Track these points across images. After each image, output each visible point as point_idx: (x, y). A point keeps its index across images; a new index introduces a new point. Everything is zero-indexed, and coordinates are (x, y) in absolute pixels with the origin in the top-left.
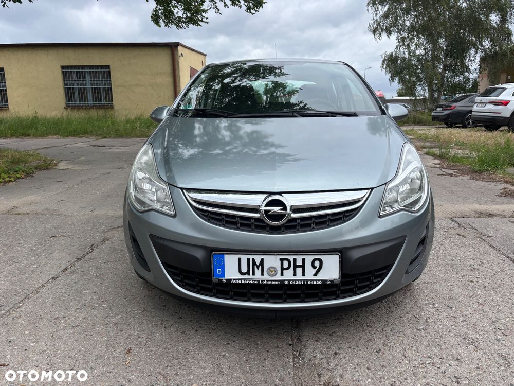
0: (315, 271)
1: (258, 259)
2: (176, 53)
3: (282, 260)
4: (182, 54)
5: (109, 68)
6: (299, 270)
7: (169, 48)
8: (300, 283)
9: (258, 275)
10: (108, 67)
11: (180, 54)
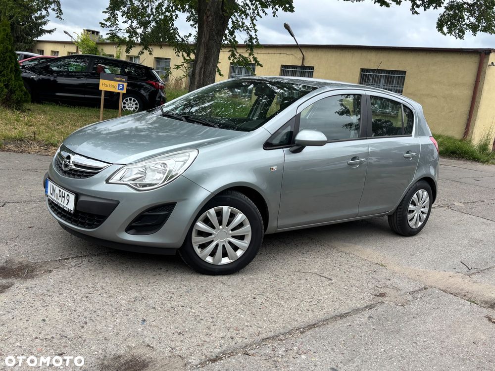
0: (67, 202)
1: (55, 186)
2: (485, 61)
3: (60, 191)
4: (492, 63)
5: (405, 74)
6: (63, 198)
7: (478, 56)
8: (62, 207)
9: (53, 197)
10: (404, 72)
11: (490, 63)
